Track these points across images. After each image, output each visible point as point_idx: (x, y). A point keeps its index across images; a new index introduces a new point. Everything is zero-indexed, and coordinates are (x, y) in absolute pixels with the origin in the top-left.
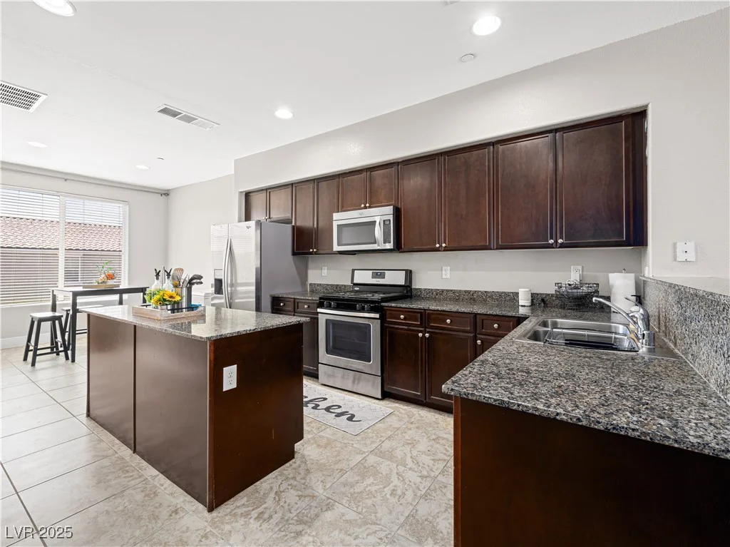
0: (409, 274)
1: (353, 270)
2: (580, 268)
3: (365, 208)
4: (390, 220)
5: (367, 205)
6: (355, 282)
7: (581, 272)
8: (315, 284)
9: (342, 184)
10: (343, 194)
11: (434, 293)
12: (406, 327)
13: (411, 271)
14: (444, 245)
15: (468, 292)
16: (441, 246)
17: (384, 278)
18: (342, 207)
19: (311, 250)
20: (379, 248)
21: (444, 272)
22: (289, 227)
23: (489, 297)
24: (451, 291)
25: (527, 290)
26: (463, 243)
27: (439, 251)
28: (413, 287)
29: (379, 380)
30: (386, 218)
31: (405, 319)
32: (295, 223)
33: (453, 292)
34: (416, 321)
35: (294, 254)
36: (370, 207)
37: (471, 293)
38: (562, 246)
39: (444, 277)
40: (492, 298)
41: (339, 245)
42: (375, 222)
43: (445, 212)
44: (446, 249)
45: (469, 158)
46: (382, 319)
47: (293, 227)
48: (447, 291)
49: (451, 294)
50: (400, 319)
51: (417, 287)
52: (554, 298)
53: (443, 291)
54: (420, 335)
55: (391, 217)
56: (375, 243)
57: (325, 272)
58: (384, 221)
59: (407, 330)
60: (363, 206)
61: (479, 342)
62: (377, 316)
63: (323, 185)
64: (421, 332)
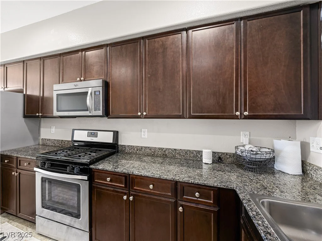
0: (116, 134)
1: (74, 130)
2: (248, 133)
3: (81, 80)
4: (100, 91)
5: (82, 79)
6: (75, 139)
7: (248, 137)
8: (46, 139)
9: (63, 61)
10: (63, 70)
11: (136, 149)
12: (112, 189)
13: (117, 132)
14: (145, 113)
15: (162, 149)
16: (142, 114)
17: (97, 137)
18: (63, 81)
19: (37, 114)
20: (90, 114)
21: (143, 133)
22: (21, 96)
23: (178, 154)
24: (149, 148)
25: (210, 151)
26: (161, 113)
27: (141, 118)
28: (119, 144)
29: (88, 235)
30: (97, 89)
31: (111, 181)
32: (26, 92)
33: (150, 148)
34: (121, 183)
35: (25, 116)
36: (84, 80)
37: (164, 150)
38: (246, 118)
39: (143, 136)
40: (180, 155)
41: (58, 111)
42: (87, 92)
43: (145, 86)
44: (146, 117)
45: (166, 42)
46: (91, 180)
47: (24, 95)
48: (146, 148)
49: (148, 150)
50: (106, 181)
51: (122, 144)
52: (228, 156)
53: (142, 148)
54: (125, 197)
55: (100, 89)
56: (87, 110)
57: (53, 130)
58: (95, 92)
59: (113, 191)
60: (78, 79)
61: (180, 209)
62: (86, 178)
63: (48, 62)
64: (125, 194)
